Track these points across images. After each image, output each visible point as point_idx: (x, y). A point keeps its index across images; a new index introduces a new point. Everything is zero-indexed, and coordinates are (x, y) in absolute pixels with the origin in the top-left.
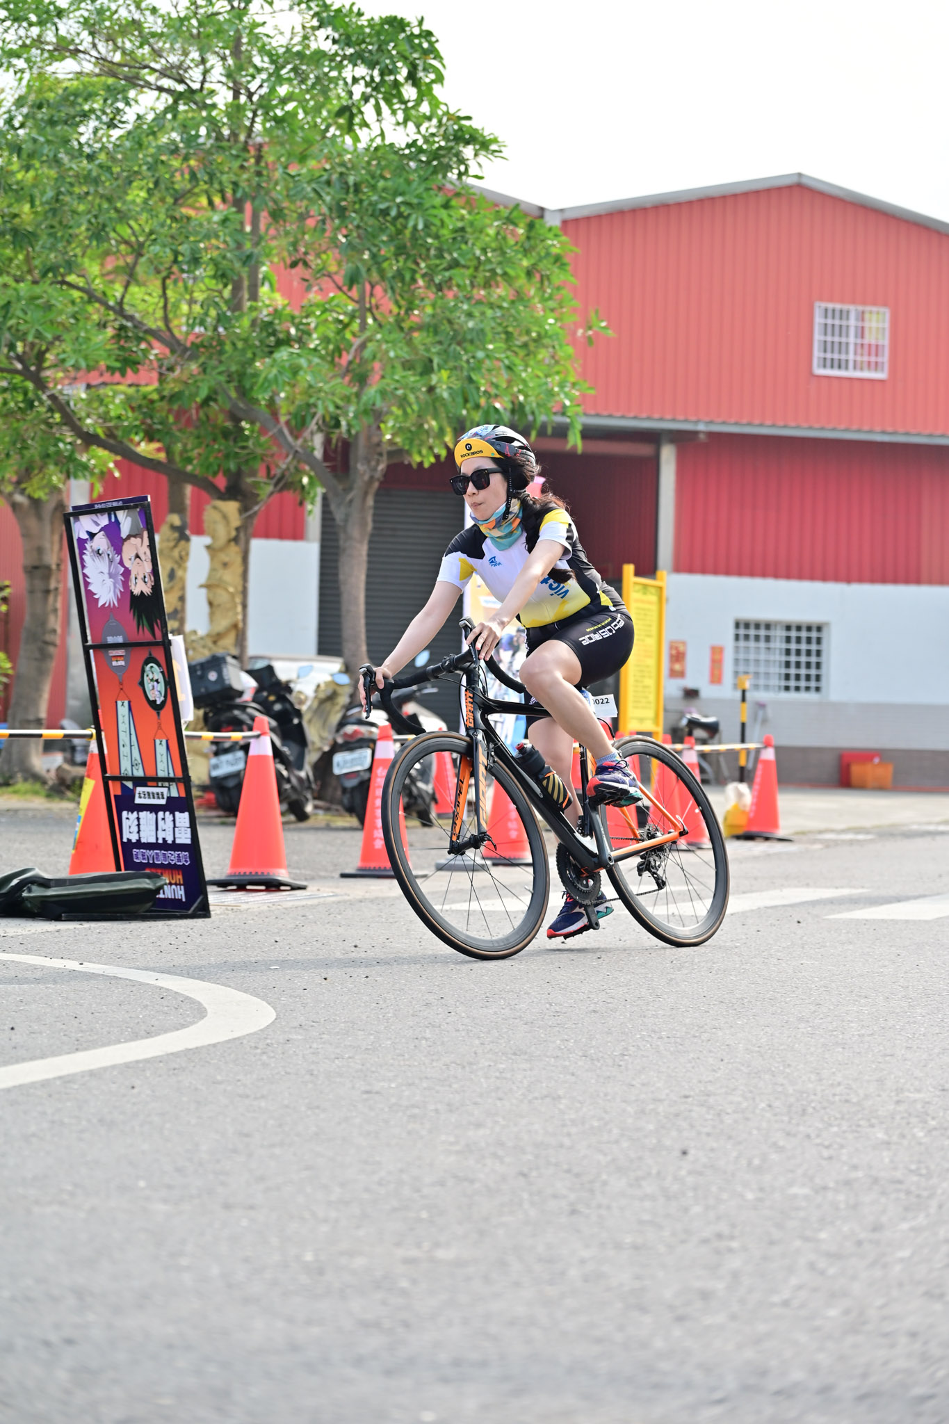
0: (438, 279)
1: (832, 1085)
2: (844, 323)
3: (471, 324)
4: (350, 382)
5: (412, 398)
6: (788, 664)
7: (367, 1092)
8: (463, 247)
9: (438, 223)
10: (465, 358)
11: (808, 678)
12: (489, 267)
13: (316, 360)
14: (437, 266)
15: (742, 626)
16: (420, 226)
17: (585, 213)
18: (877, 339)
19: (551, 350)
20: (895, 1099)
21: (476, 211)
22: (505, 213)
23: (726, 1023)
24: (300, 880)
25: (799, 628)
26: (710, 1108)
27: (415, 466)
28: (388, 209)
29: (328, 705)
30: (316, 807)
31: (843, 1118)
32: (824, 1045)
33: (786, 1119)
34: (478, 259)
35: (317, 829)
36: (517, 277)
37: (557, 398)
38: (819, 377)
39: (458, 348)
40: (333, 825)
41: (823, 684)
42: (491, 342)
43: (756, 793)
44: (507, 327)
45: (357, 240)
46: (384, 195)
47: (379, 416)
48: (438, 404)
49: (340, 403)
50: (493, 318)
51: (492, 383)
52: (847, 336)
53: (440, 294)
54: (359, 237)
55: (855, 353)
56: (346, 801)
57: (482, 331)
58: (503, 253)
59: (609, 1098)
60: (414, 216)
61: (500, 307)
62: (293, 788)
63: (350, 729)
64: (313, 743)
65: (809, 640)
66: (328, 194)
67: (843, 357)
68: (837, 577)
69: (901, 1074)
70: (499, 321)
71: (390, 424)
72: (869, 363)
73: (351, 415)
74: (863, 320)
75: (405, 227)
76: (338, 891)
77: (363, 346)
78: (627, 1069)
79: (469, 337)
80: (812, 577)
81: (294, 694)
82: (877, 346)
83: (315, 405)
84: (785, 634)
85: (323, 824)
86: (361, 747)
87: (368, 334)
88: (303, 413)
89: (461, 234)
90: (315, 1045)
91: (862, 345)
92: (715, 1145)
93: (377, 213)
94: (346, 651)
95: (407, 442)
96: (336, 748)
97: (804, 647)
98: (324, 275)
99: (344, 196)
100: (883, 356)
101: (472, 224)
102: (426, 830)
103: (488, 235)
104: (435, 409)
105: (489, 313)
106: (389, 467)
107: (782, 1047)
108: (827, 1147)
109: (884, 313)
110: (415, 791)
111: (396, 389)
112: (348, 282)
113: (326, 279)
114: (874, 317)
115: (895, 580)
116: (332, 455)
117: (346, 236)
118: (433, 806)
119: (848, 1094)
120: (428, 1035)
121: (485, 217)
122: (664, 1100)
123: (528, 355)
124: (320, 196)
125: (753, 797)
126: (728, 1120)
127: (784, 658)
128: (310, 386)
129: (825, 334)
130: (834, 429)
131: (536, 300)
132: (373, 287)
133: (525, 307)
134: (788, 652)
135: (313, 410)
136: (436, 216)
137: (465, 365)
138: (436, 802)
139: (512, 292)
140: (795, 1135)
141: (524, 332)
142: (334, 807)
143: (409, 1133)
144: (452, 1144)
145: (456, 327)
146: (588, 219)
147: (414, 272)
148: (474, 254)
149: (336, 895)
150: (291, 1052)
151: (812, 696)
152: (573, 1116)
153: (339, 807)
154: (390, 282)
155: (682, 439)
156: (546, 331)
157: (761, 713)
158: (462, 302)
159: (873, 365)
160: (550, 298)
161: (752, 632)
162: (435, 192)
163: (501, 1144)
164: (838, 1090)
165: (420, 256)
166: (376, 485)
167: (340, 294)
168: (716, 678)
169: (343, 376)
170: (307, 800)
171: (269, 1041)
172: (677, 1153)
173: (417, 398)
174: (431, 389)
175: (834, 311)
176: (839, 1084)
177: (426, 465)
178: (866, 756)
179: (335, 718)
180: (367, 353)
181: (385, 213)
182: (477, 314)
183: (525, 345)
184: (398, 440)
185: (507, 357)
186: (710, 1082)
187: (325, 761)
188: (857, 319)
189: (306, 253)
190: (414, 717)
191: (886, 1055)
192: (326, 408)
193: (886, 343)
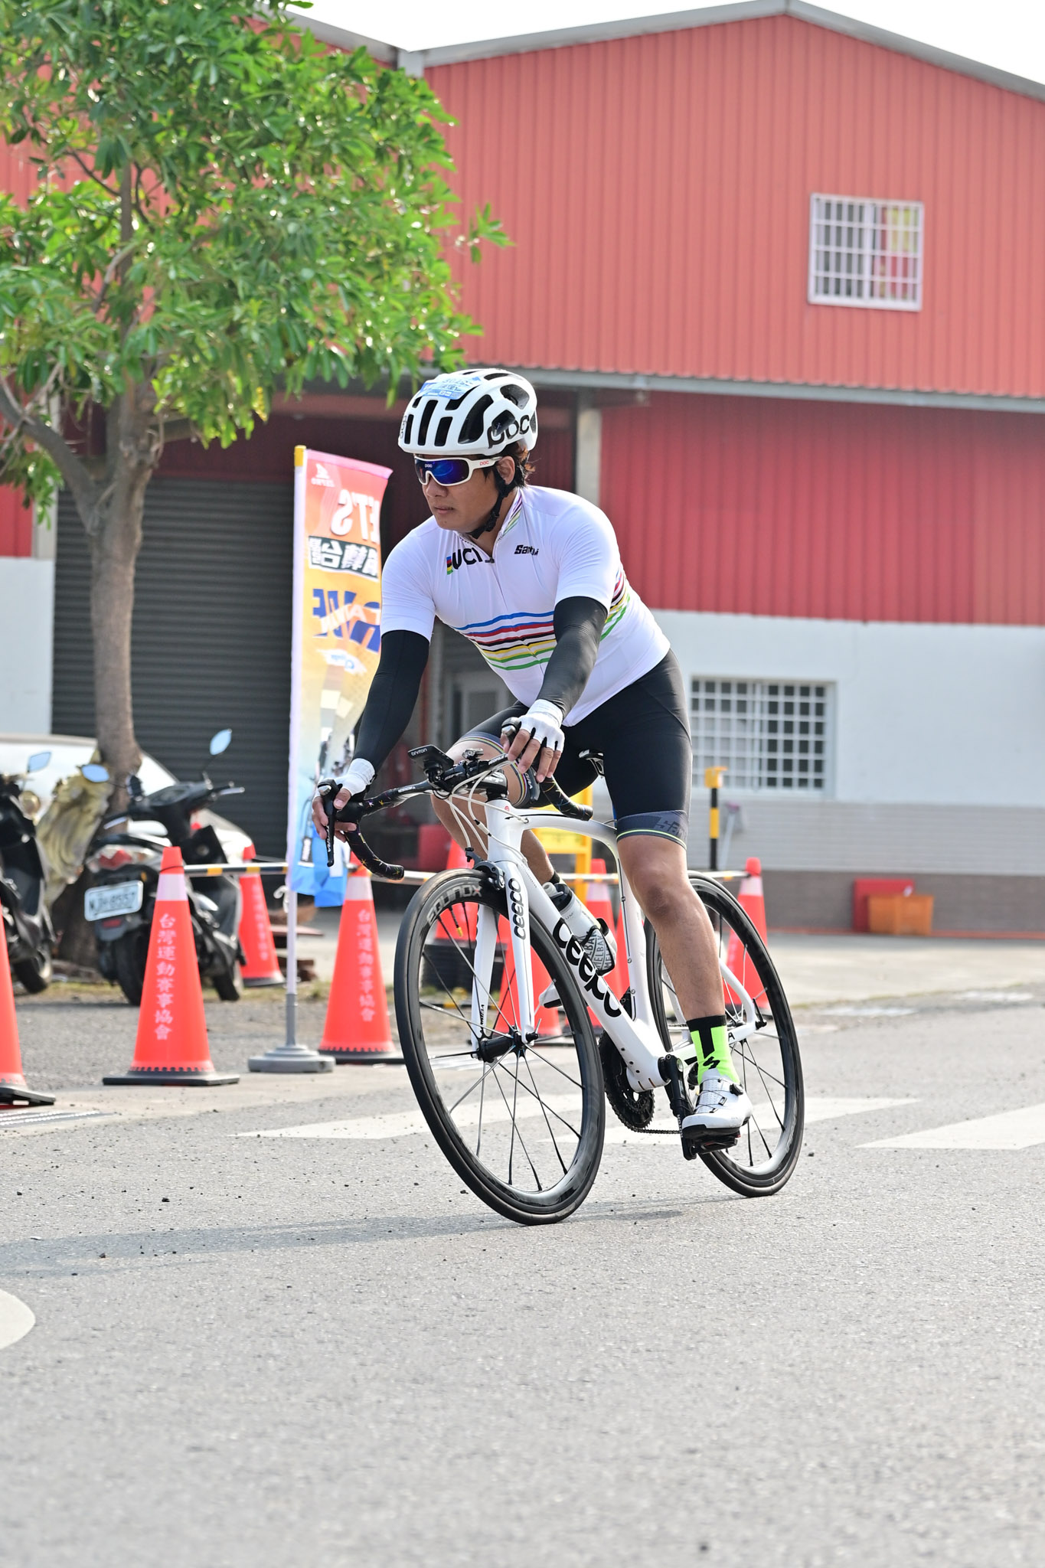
0: (241, 159)
1: (913, 1429)
2: (855, 225)
3: (292, 228)
4: (107, 317)
5: (203, 342)
6: (772, 746)
7: (196, 1449)
8: (281, 111)
9: (240, 75)
10: (283, 279)
11: (803, 766)
12: (317, 143)
13: (55, 284)
14: (240, 140)
15: (702, 687)
16: (213, 80)
17: (461, 56)
18: (905, 250)
19: (415, 269)
20: (1014, 1451)
21: (300, 56)
22: (342, 59)
23: (734, 1325)
24: (42, 1090)
25: (789, 690)
26: (732, 1470)
27: (206, 446)
28: (163, 52)
29: (74, 812)
30: (56, 970)
31: (939, 1486)
32: (891, 1362)
33: (851, 1487)
34: (304, 130)
35: (60, 1006)
36: (360, 158)
37: (423, 341)
38: (817, 306)
39: (273, 264)
40: (85, 998)
41: (826, 775)
42: (322, 256)
44: (347, 234)
45: (118, 100)
46: (156, 32)
47: (151, 368)
48: (243, 350)
49: (93, 349)
50: (328, 219)
51: (326, 318)
52: (860, 245)
53: (245, 181)
54: (120, 94)
55: (873, 272)
56: (103, 963)
57: (310, 237)
58: (340, 121)
59: (572, 1454)
60: (202, 64)
61: (336, 203)
62: (20, 940)
63: (110, 851)
64: (52, 872)
65: (805, 709)
66: (73, 28)
67: (854, 277)
68: (847, 615)
69: (1016, 1409)
70: (335, 225)
71: (169, 380)
72: (894, 285)
73: (107, 368)
74: (884, 221)
75: (191, 82)
76: (103, 1107)
77: (127, 262)
78: (593, 1406)
79: (289, 247)
80: (809, 613)
81: (21, 798)
82: (906, 260)
83: (55, 354)
84: (767, 698)
85: (67, 998)
86: (128, 880)
87: (133, 244)
88: (36, 364)
89: (277, 92)
90: (102, 1369)
91: (883, 258)
92: (749, 1534)
93: (146, 59)
94: (102, 730)
95: (196, 409)
96: (86, 881)
97: (797, 718)
98: (66, 153)
99: (98, 33)
100: (915, 276)
101: (292, 76)
102: (227, 1004)
103: (317, 93)
104: (240, 358)
105: (320, 210)
106: (167, 446)
107: (826, 1366)
108: (923, 1535)
109: (916, 211)
110: (209, 943)
111: (180, 328)
112: (103, 165)
113: (69, 159)
114: (901, 216)
115: (936, 618)
116: (79, 428)
117: (99, 93)
118: (237, 967)
119: (941, 1445)
120: (277, 1352)
121: (313, 64)
122: (657, 1457)
123: (380, 276)
124: (61, 32)
125: (730, 953)
126: (763, 1490)
127: (767, 736)
128: (46, 324)
129: (827, 242)
130: (842, 387)
131: (393, 192)
132: (140, 171)
133: (376, 203)
134: (773, 726)
135: (51, 360)
136: (236, 65)
137: (283, 289)
138: (243, 963)
139: (355, 180)
140: (869, 1516)
141: (374, 240)
142: (85, 970)
143: (270, 1518)
144: (339, 1536)
145: (270, 232)
146: (465, 64)
147: (204, 149)
148: (297, 123)
149: (101, 1114)
150: (67, 1381)
151: (810, 794)
152: (521, 1487)
153: (93, 971)
154: (167, 165)
155: (609, 401)
156: (408, 241)
157: (731, 820)
158: (279, 195)
159: (899, 289)
160: (414, 190)
161: (718, 696)
162: (238, 28)
163: (416, 1536)
164: (925, 1437)
165: (213, 125)
166: (148, 474)
167: (90, 181)
169: (97, 308)
170: (43, 960)
171: (29, 1363)
172: (693, 1548)
173: (210, 340)
174: (233, 328)
175: (840, 206)
176: (924, 1428)
177: (225, 444)
178: (893, 884)
179: (86, 834)
180: (132, 274)
181: (158, 59)
182: (304, 213)
183: (376, 262)
184: (181, 404)
185: (348, 278)
186: (724, 1425)
187: (71, 901)
188: (875, 221)
189: (35, 119)
190: (208, 834)
191: (988, 1378)
192: (69, 356)
193: (920, 255)
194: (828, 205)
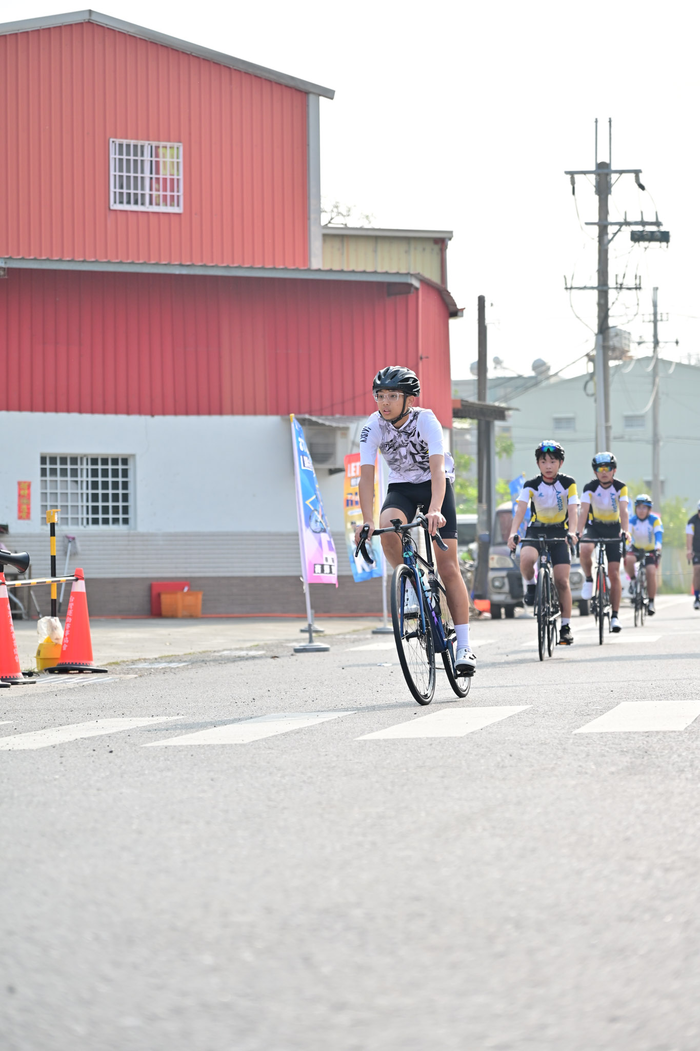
2: (139, 158)
6: (95, 497)
11: (116, 510)
15: (48, 461)
18: (172, 174)
20: (221, 923)
23: (50, 856)
25: (105, 461)
26: (36, 943)
32: (148, 873)
38: (115, 211)
41: (130, 516)
43: (68, 626)
52: (142, 172)
55: (151, 189)
65: (115, 473)
67: (139, 192)
68: (140, 412)
72: (165, 197)
74: (157, 156)
80: (117, 411)
82: (172, 180)
84: (90, 467)
92: (43, 981)
97: (110, 479)
100: (178, 190)
109: (178, 149)
114: (169, 152)
125: (65, 630)
126: (55, 955)
127: (91, 491)
129: (121, 170)
130: (133, 263)
134: (95, 485)
151: (120, 528)
157: (70, 546)
159: (169, 199)
161: (58, 466)
168: (24, 513)
175: (128, 146)
178: (176, 585)
186: (35, 917)
188: (152, 156)
193: (181, 177)
194: (121, 145)
